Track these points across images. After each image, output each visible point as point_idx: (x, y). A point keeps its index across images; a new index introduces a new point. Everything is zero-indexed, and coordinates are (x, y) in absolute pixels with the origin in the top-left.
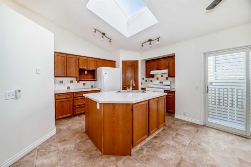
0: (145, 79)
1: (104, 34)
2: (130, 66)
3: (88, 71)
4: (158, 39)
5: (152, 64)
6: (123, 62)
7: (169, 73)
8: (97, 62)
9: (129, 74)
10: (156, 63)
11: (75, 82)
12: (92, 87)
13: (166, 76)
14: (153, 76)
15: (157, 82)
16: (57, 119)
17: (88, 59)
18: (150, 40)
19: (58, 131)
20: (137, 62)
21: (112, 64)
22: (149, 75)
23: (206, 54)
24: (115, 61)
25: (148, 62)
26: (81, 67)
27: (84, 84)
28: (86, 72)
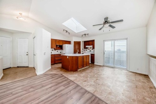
0: (84, 49)
1: (67, 31)
2: (77, 44)
3: (59, 46)
4: (88, 34)
5: (87, 43)
6: (74, 42)
7: (93, 47)
8: (63, 42)
9: (77, 47)
10: (88, 43)
11: (54, 50)
12: (61, 52)
13: (92, 48)
14: (87, 48)
15: (89, 51)
16: (52, 64)
17: (60, 41)
18: (85, 34)
19: (52, 68)
20: (80, 42)
21: (69, 43)
22: (85, 48)
23: (104, 41)
24: (70, 41)
25: (85, 42)
26: (57, 44)
27: (57, 51)
28: (58, 46)
